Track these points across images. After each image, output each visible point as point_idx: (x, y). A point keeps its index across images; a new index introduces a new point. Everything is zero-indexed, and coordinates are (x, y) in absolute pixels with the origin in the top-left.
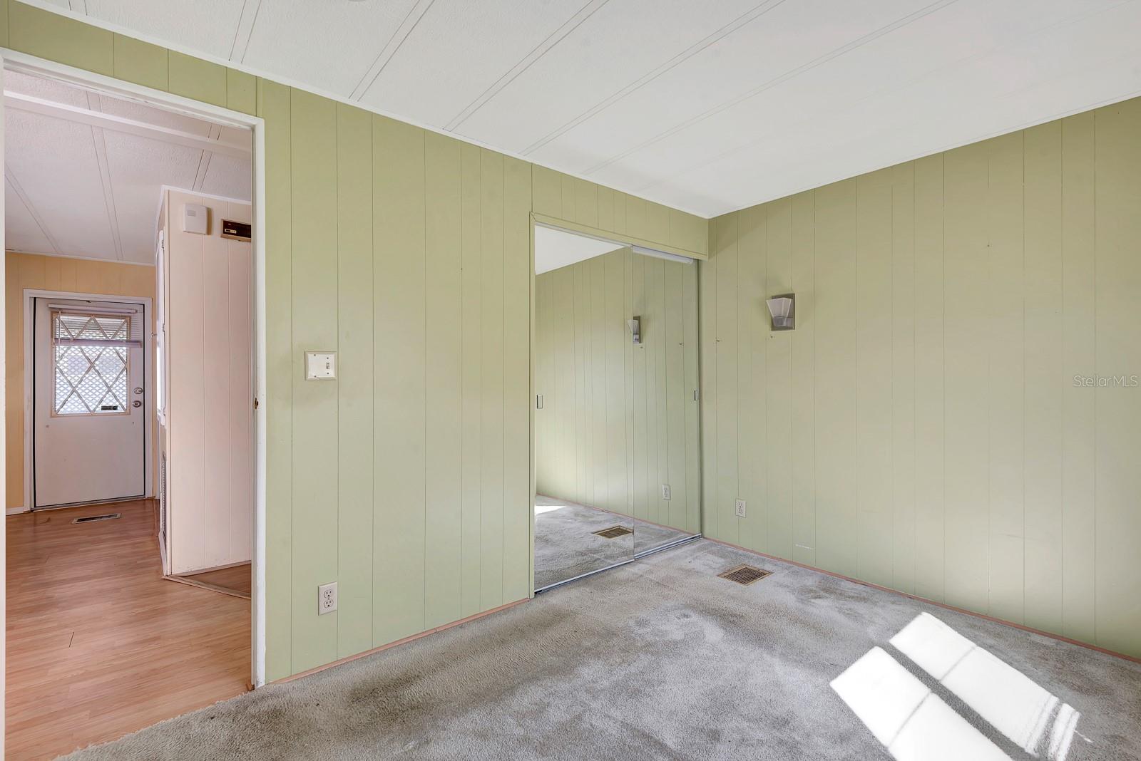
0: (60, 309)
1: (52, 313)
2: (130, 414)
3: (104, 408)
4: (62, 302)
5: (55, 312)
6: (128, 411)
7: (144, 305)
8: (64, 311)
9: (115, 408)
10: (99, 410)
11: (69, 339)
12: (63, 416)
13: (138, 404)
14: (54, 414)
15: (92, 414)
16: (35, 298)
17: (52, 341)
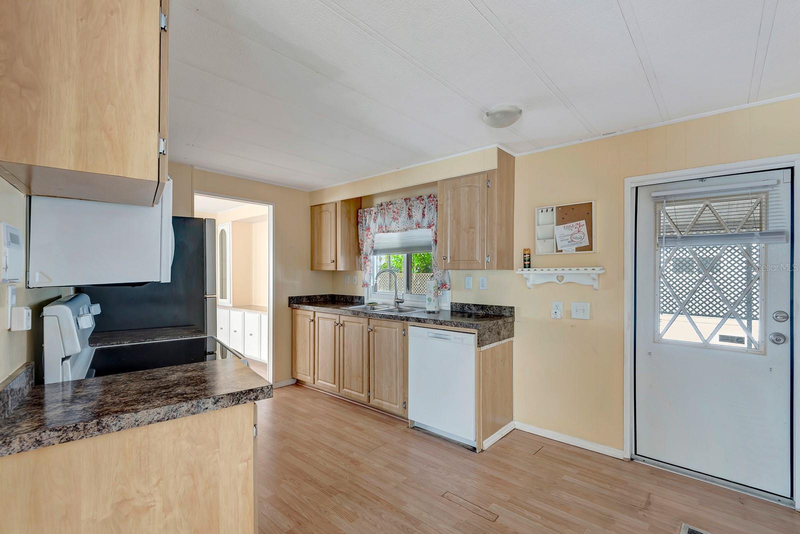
0: (665, 197)
1: (656, 203)
2: (765, 354)
3: (723, 338)
4: (668, 186)
5: (659, 201)
6: (762, 349)
7: (792, 168)
8: (670, 199)
9: (740, 340)
10: (715, 341)
11: (675, 237)
12: (668, 343)
13: (778, 339)
14: (656, 339)
15: (705, 346)
16: (637, 188)
17: (655, 240)
